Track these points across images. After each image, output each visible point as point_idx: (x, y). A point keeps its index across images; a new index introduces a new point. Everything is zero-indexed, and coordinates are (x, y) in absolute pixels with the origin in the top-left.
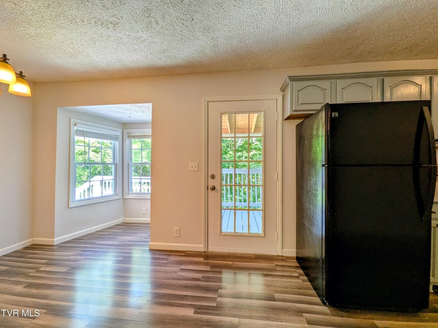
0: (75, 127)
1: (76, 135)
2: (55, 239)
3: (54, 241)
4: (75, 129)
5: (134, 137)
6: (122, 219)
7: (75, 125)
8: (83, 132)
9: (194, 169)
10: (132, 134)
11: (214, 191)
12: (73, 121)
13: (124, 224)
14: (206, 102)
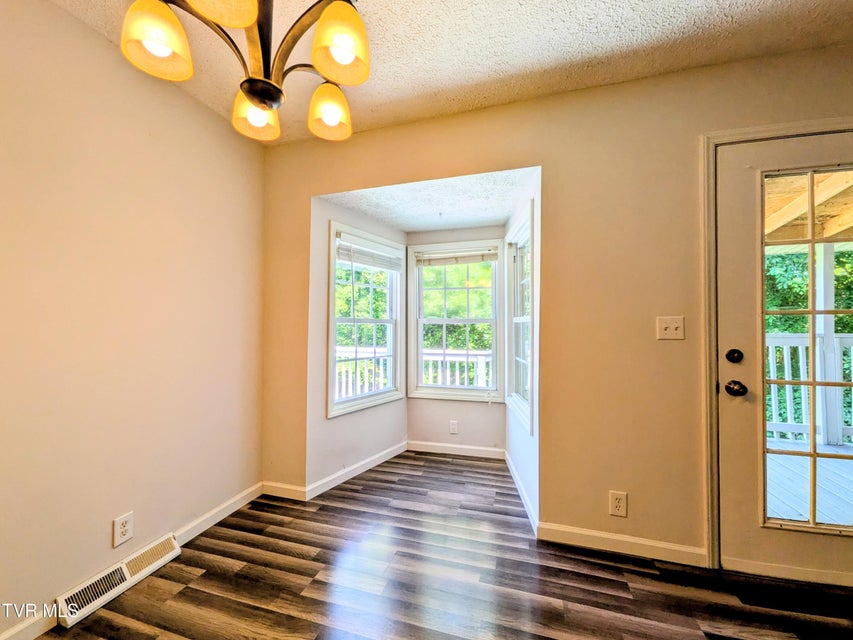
0: (338, 239)
1: (339, 258)
2: (308, 488)
3: (305, 493)
4: (337, 244)
5: (430, 261)
6: (405, 443)
7: (338, 235)
8: (349, 251)
9: (671, 334)
10: (426, 257)
11: (739, 399)
12: (335, 227)
13: (412, 454)
14: (712, 147)
